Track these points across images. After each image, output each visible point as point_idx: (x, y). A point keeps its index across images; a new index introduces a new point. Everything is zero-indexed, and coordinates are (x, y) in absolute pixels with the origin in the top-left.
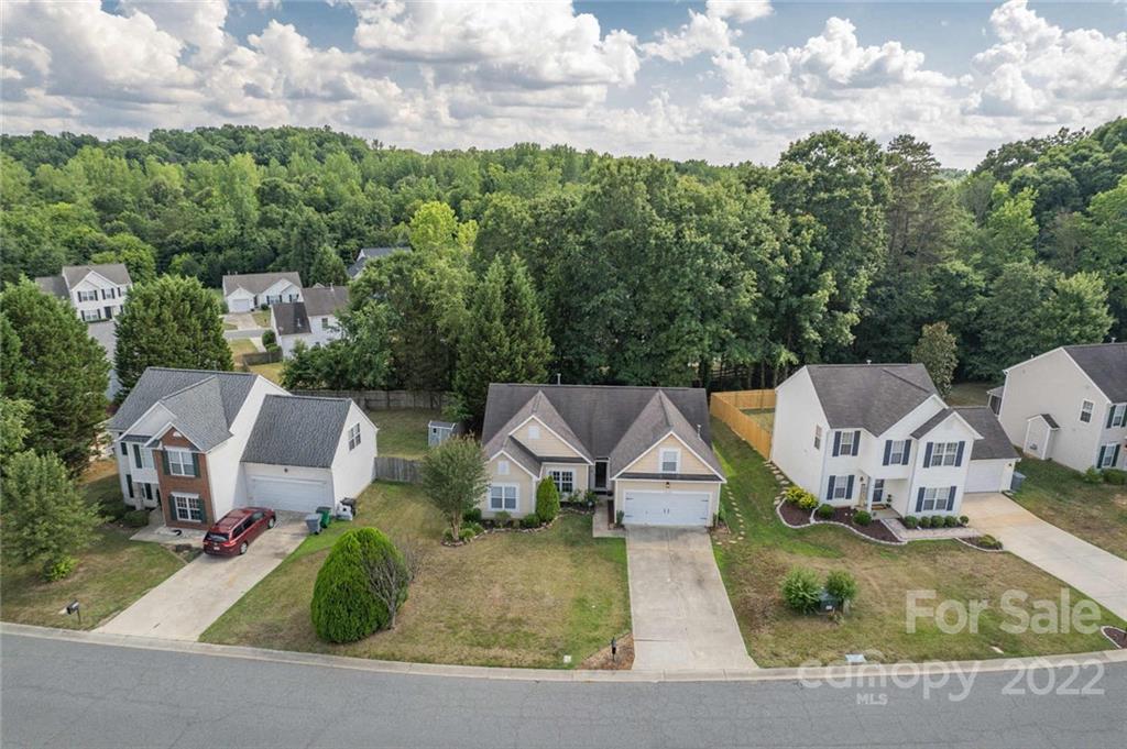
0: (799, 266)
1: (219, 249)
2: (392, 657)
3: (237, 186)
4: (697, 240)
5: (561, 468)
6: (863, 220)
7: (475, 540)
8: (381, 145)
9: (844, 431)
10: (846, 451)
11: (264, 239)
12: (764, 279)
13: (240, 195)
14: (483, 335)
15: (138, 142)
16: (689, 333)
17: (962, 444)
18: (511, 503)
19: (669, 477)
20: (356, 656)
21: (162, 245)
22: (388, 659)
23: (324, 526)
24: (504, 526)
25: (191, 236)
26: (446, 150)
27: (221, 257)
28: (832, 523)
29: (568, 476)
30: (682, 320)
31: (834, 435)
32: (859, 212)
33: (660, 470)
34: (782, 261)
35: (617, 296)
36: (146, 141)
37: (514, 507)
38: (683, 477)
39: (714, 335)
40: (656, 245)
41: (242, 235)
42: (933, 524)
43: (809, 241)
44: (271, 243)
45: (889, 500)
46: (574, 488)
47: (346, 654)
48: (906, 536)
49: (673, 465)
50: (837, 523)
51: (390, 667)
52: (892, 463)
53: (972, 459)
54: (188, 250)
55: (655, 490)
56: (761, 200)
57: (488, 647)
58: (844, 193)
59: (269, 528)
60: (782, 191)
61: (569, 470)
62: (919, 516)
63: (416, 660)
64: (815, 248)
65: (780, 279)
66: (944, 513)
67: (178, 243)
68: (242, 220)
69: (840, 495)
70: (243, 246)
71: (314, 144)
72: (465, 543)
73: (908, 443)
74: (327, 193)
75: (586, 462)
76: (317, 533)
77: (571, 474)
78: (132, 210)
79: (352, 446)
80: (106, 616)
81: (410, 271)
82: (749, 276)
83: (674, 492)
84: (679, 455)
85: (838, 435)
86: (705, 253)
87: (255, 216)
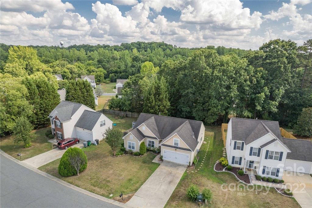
0: (256, 85)
1: (121, 73)
2: (71, 183)
3: (125, 57)
4: (217, 75)
5: (152, 140)
6: (282, 69)
7: (120, 156)
8: (176, 47)
9: (238, 141)
10: (238, 148)
11: (131, 70)
12: (241, 88)
13: (126, 59)
14: (148, 99)
15: (118, 46)
16: (214, 104)
17: (282, 153)
18: (133, 148)
19: (176, 147)
20: (64, 181)
21: (109, 71)
22: (70, 183)
23: (88, 145)
24: (130, 154)
25: (114, 69)
26: (194, 48)
27: (121, 75)
28: (230, 172)
29: (153, 142)
30: (212, 99)
31: (234, 142)
32: (280, 67)
33: (173, 145)
34: (248, 83)
35: (192, 90)
36: (120, 46)
37: (134, 149)
38: (180, 148)
39: (222, 105)
40: (205, 75)
41: (126, 69)
42: (268, 180)
43: (260, 76)
44: (133, 72)
45: (255, 168)
46: (155, 146)
47: (63, 180)
48: (254, 182)
49: (177, 144)
50: (232, 173)
51: (69, 185)
52: (253, 155)
53: (287, 158)
54: (114, 73)
55: (172, 150)
56: (244, 62)
57: (95, 186)
58: (276, 60)
59: (76, 144)
60: (253, 59)
61: (153, 141)
62: (263, 176)
63: (76, 185)
64: (262, 79)
65: (247, 88)
66: (274, 177)
67: (112, 71)
68: (126, 66)
69: (236, 163)
70: (126, 72)
71: (158, 46)
72: (116, 157)
73: (260, 149)
74: (150, 59)
75: (157, 139)
76: (85, 147)
77: (154, 142)
78: (105, 63)
79: (101, 125)
80: (27, 158)
81: (138, 80)
82: (235, 87)
83: (178, 153)
84: (179, 141)
85: (235, 143)
86: (220, 79)
87: (130, 64)
